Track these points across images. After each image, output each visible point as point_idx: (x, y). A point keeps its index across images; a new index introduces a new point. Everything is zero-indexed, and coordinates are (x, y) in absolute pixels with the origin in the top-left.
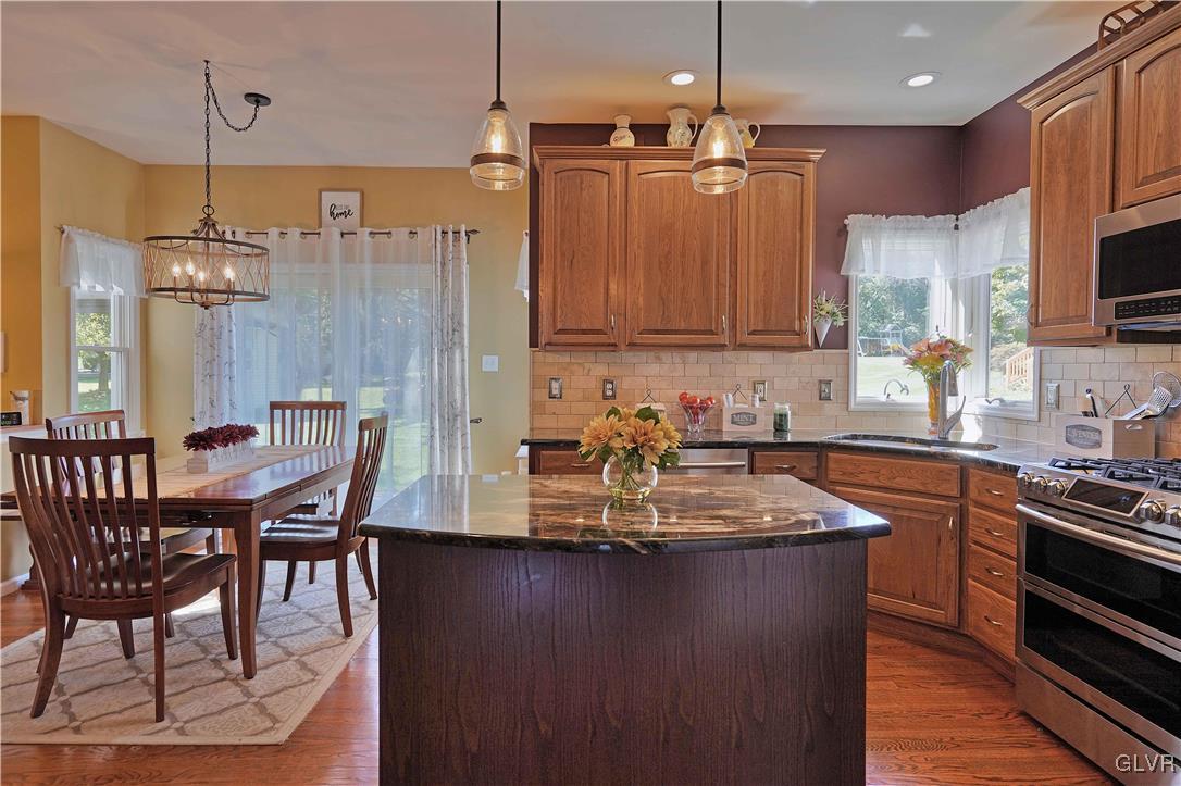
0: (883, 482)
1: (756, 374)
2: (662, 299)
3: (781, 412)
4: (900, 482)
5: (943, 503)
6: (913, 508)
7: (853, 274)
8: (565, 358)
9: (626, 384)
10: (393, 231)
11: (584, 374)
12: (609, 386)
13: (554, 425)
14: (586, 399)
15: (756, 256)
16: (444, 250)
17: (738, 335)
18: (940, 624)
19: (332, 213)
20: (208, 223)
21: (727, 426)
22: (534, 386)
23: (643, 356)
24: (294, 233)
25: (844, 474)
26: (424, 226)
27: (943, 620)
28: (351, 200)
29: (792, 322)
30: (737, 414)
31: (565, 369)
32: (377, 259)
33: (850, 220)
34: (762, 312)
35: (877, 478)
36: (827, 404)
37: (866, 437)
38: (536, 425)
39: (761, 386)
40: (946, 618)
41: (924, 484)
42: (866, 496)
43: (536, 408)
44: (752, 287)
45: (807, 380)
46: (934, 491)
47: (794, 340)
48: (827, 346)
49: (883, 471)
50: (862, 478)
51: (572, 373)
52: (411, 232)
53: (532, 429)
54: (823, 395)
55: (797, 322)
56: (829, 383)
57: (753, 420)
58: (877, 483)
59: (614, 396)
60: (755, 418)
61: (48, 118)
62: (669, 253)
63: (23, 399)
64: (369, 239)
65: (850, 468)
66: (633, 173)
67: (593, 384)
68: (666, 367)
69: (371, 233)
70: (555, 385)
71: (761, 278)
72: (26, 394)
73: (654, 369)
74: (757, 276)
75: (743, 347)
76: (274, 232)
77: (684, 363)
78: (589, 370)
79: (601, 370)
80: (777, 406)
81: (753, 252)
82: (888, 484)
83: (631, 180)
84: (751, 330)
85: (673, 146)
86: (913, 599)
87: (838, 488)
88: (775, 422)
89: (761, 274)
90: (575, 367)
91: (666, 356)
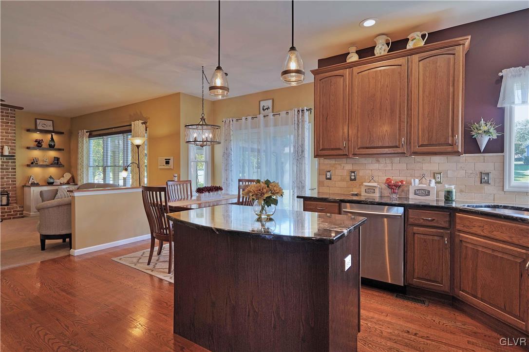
0: (486, 233)
1: (435, 168)
2: (369, 131)
3: (448, 190)
4: (497, 235)
5: (524, 251)
6: (504, 251)
7: (506, 106)
8: (332, 162)
9: (361, 173)
10: (280, 113)
11: (341, 169)
12: (353, 174)
13: (328, 192)
14: (343, 180)
15: (423, 104)
16: (298, 117)
17: (412, 147)
18: (522, 330)
19: (263, 109)
20: (203, 119)
21: (411, 195)
22: (319, 174)
23: (370, 160)
24: (249, 118)
25: (464, 226)
26: (291, 110)
27: (524, 329)
28: (269, 103)
29: (447, 138)
30: (418, 190)
31: (333, 166)
32: (275, 125)
33: (504, 72)
34: (427, 135)
35: (483, 230)
36: (486, 187)
37: (505, 207)
38: (320, 191)
39: (439, 176)
40: (526, 327)
41: (511, 237)
42: (477, 241)
43: (320, 184)
44: (420, 121)
45: (471, 172)
46: (517, 242)
47: (449, 149)
48: (485, 151)
49: (486, 227)
50: (474, 230)
51: (336, 168)
52: (287, 113)
53: (318, 193)
54: (483, 180)
55: (450, 138)
56: (488, 174)
57: (428, 193)
58: (482, 234)
59: (355, 179)
60: (429, 192)
61: (183, 92)
62: (373, 109)
63: (175, 177)
64: (273, 117)
65: (467, 223)
66: (355, 73)
67: (345, 173)
68: (382, 165)
69: (273, 115)
70: (328, 174)
71: (426, 116)
72: (176, 175)
73: (376, 166)
74: (423, 115)
75: (415, 153)
76: (244, 118)
77: (392, 163)
78: (344, 167)
79: (349, 167)
80: (447, 186)
81: (421, 102)
82: (489, 235)
83: (354, 77)
84: (420, 144)
85: (377, 55)
86: (505, 310)
87: (461, 234)
88: (445, 196)
89: (426, 113)
90: (337, 166)
91: (382, 160)
